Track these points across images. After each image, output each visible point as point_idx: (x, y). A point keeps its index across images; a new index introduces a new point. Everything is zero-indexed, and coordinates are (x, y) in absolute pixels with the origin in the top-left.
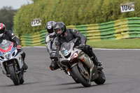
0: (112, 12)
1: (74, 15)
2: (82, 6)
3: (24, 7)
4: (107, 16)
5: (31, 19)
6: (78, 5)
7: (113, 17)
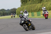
0: (40, 9)
1: (31, 10)
2: (33, 8)
3: (18, 8)
4: (39, 10)
5: (20, 11)
6: (32, 8)
7: (40, 10)
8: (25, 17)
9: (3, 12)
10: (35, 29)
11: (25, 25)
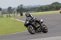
8: (32, 17)
9: (56, 6)
10: (47, 32)
11: (30, 27)
